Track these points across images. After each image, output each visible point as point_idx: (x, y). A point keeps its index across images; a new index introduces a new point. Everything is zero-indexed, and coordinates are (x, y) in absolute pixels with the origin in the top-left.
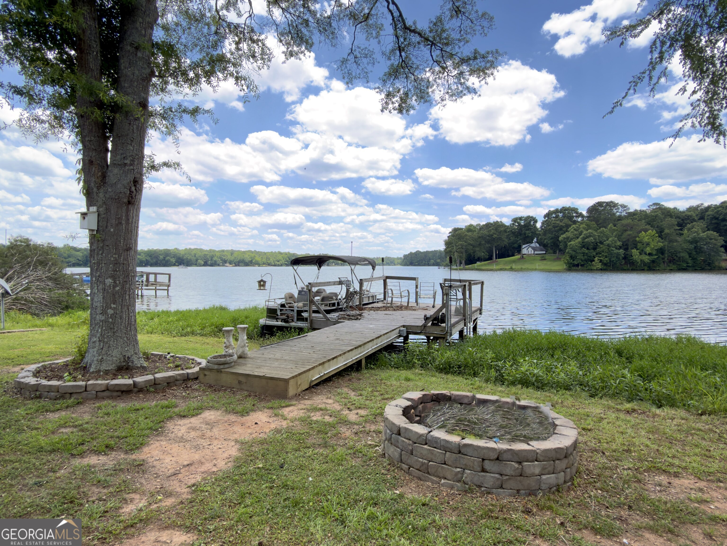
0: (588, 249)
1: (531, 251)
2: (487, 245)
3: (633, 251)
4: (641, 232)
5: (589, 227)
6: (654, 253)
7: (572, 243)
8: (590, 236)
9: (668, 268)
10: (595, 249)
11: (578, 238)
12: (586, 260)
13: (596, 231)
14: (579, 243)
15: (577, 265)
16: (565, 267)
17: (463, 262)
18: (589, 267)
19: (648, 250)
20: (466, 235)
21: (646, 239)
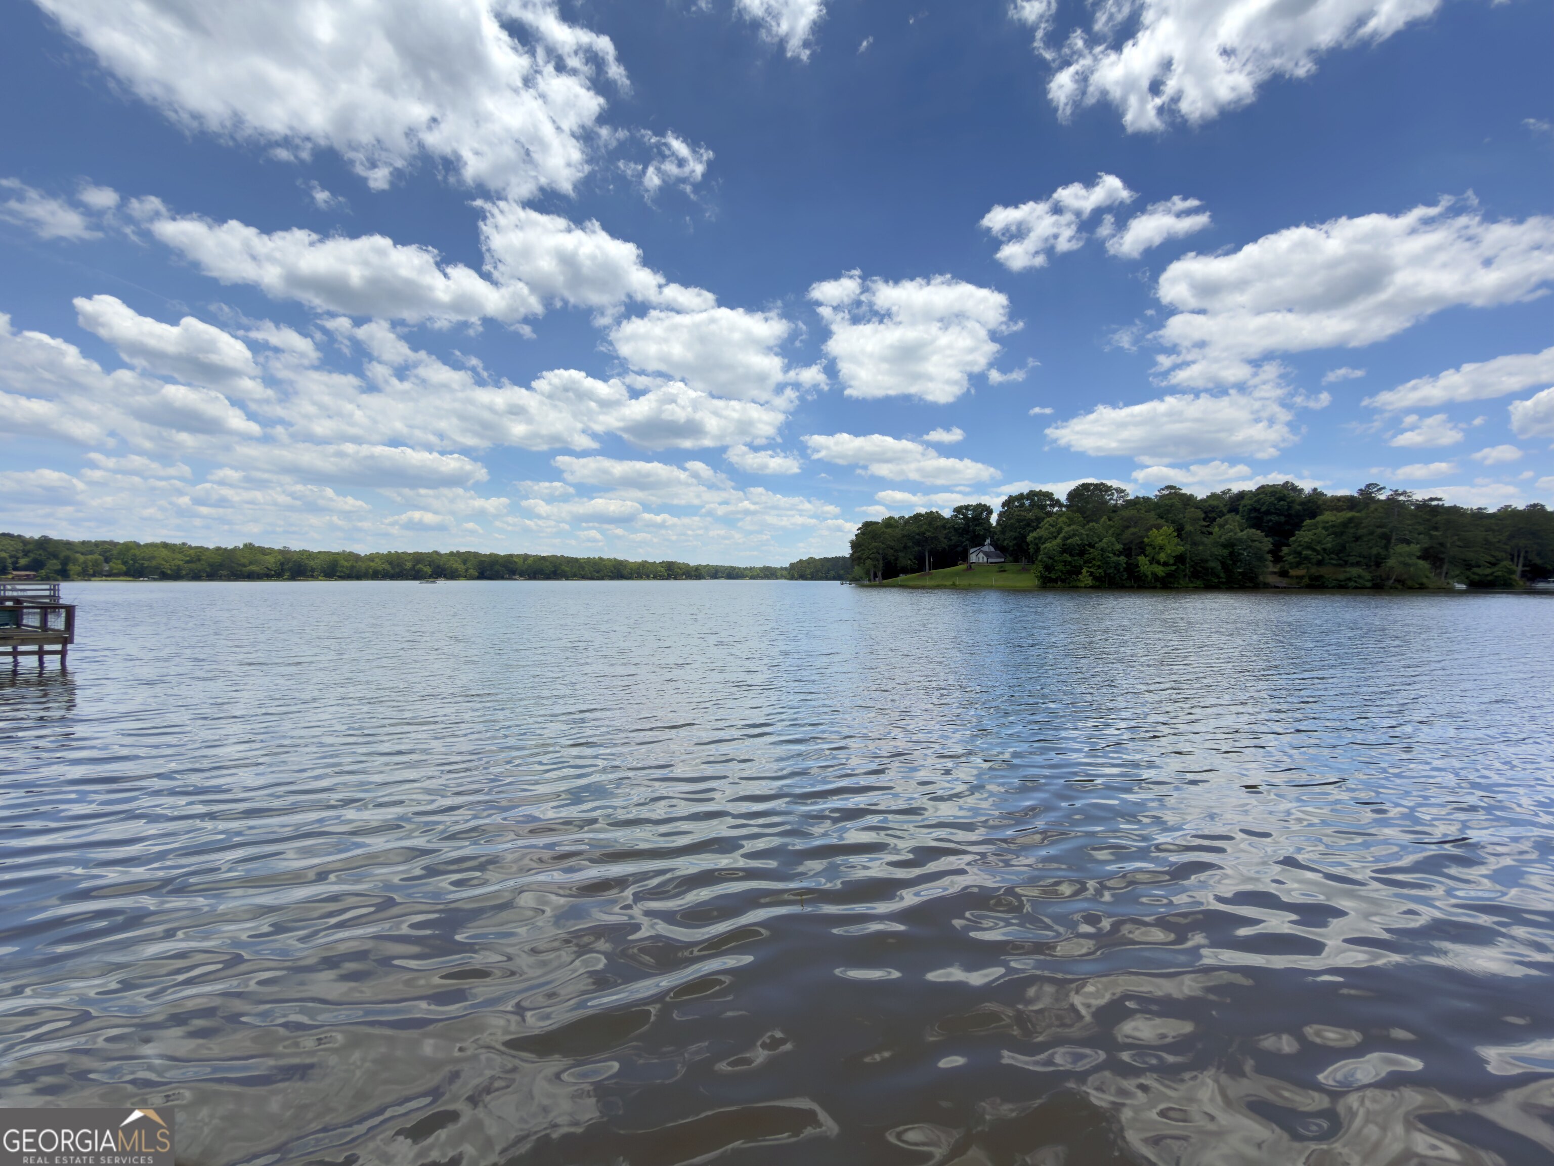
0: (1071, 555)
1: (982, 558)
2: (916, 549)
3: (1139, 558)
4: (1150, 529)
5: (1071, 522)
6: (1172, 561)
7: (1048, 545)
8: (1074, 535)
9: (1191, 585)
10: (1082, 553)
11: (1055, 538)
12: (1070, 573)
13: (1083, 526)
14: (1058, 545)
15: (1055, 581)
16: (1036, 582)
17: (880, 574)
18: (1074, 584)
19: (1162, 557)
20: (883, 533)
21: (1159, 541)
